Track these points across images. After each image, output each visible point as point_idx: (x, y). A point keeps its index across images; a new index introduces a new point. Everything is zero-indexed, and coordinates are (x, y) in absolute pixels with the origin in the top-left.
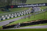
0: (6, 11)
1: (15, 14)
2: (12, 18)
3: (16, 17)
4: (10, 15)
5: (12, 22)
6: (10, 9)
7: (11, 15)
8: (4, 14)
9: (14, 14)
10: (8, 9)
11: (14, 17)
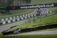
0: (6, 13)
1: (18, 17)
2: (14, 22)
3: (19, 21)
4: (11, 18)
5: (14, 27)
6: (11, 11)
7: (13, 18)
8: (4, 17)
9: (16, 17)
10: (9, 11)
11: (16, 20)
